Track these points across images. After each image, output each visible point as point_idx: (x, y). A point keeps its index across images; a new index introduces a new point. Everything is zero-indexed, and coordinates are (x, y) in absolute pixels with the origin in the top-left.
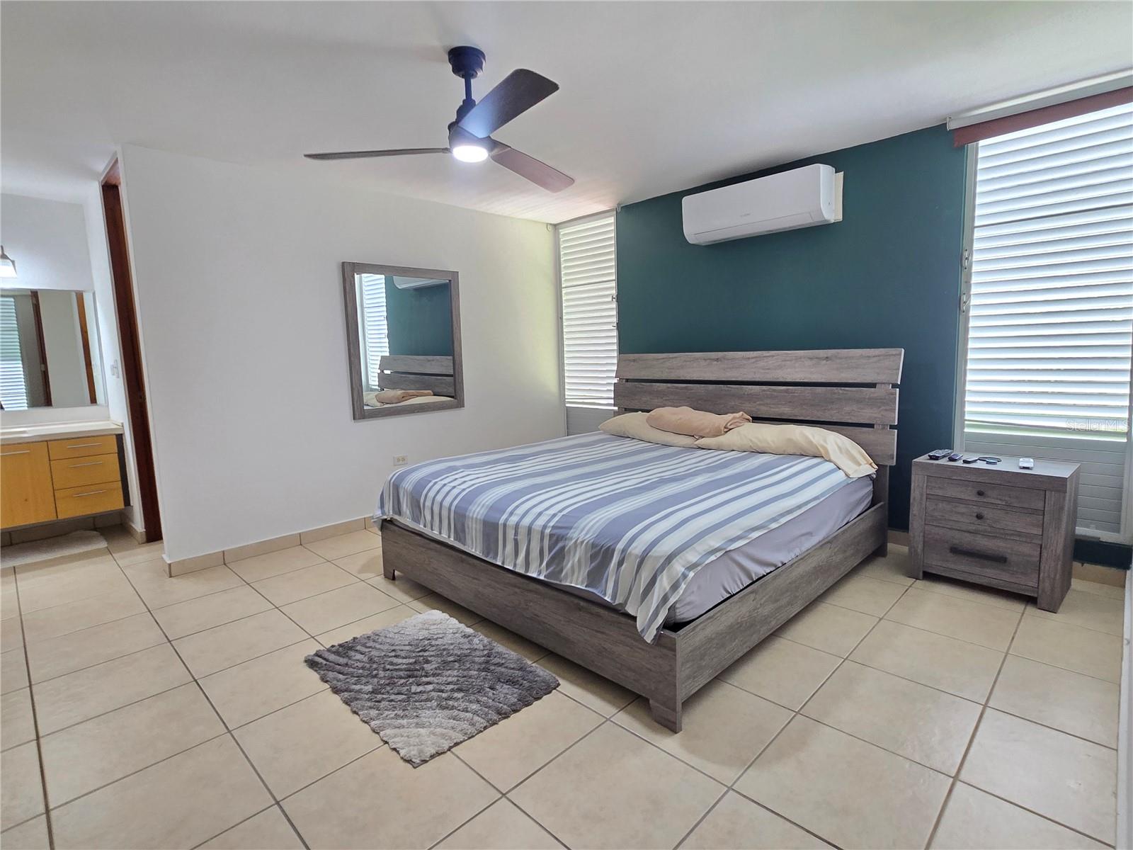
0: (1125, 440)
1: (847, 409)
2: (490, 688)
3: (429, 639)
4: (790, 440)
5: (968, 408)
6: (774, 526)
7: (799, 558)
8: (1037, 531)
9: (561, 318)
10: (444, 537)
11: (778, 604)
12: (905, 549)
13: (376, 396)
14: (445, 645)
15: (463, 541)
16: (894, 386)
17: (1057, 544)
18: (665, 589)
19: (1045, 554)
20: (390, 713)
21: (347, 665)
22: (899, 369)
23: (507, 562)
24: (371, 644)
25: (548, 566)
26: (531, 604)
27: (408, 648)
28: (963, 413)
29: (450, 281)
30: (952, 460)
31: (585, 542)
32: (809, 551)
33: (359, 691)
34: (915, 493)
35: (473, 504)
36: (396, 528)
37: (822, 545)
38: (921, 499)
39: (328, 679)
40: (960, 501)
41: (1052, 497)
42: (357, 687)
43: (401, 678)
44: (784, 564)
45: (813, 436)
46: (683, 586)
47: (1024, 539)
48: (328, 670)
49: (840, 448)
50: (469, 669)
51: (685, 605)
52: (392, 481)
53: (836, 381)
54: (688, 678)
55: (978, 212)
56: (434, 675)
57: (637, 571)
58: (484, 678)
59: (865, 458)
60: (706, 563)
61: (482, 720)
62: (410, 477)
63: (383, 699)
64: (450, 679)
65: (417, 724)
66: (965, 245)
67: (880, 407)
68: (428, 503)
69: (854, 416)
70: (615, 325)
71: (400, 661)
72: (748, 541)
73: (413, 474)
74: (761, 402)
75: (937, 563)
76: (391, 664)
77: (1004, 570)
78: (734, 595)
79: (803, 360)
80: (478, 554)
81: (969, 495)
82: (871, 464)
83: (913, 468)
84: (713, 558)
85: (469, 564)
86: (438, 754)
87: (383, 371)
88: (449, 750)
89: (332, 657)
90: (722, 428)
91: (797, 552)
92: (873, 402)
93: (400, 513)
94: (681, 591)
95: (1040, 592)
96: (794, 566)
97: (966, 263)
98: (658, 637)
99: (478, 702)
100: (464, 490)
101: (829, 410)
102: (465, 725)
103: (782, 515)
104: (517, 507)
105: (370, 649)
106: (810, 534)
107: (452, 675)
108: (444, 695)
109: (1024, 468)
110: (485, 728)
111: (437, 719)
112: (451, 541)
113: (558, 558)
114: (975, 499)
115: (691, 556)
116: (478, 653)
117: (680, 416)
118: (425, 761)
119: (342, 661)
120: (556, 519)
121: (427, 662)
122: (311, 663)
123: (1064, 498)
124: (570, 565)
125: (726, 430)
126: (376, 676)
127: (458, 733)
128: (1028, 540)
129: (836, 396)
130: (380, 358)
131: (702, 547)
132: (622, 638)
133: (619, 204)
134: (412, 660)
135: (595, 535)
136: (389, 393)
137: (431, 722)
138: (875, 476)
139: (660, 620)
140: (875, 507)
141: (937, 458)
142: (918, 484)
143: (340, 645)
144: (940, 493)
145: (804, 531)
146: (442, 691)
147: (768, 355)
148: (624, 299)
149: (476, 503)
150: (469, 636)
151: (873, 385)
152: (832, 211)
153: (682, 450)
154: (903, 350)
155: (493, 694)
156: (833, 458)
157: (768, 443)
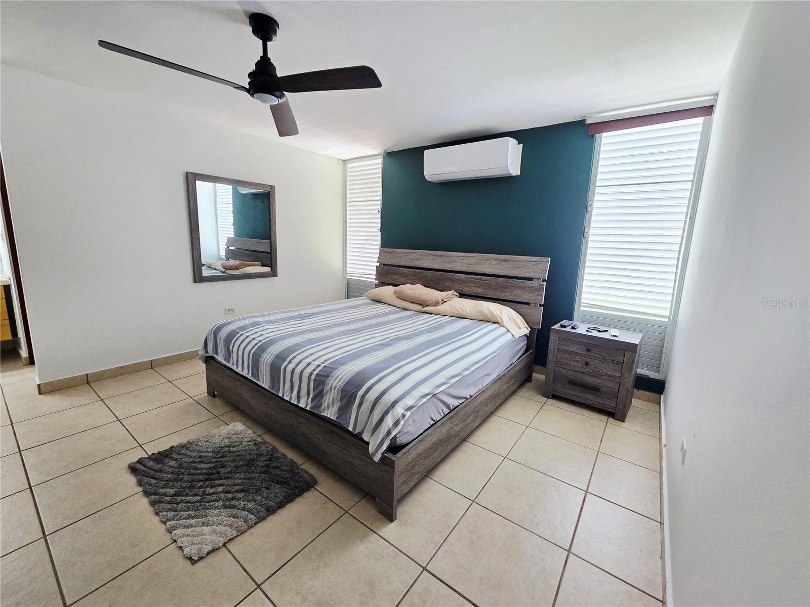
0: (667, 320)
1: (516, 292)
2: (265, 488)
3: (229, 447)
4: (481, 311)
5: (583, 296)
6: (467, 373)
7: (481, 391)
8: (618, 374)
9: (346, 222)
10: (245, 373)
11: (467, 422)
12: (543, 377)
13: (222, 264)
14: (239, 451)
15: (257, 377)
16: (544, 280)
17: (630, 381)
18: (389, 426)
19: (621, 388)
20: (184, 513)
21: (160, 471)
22: (546, 271)
23: (286, 394)
24: (183, 451)
25: (312, 400)
26: (301, 425)
27: (210, 454)
28: (580, 299)
29: (269, 192)
30: (573, 328)
31: (337, 388)
32: (487, 387)
33: (165, 495)
34: (551, 347)
35: (265, 353)
36: (215, 363)
37: (495, 382)
38: (554, 351)
39: (142, 484)
40: (576, 354)
41: (628, 355)
42: (162, 491)
43: (200, 481)
44: (471, 396)
45: (494, 310)
46: (402, 423)
47: (611, 379)
48: (144, 475)
49: (509, 318)
50: (253, 472)
51: (403, 434)
52: (213, 330)
53: (510, 275)
54: (403, 483)
55: (599, 177)
56: (226, 478)
57: (371, 412)
58: (263, 480)
59: (523, 324)
60: (419, 405)
61: (255, 517)
62: (225, 328)
63: (182, 501)
64: (237, 481)
65: (203, 523)
66: (590, 198)
67: (534, 293)
68: (235, 349)
69: (519, 297)
70: (379, 229)
71: (202, 466)
72: (449, 385)
73: (228, 326)
74: (465, 285)
75: (561, 390)
76: (196, 468)
77: (598, 396)
78: (438, 421)
79: (491, 260)
80: (267, 387)
81: (581, 350)
82: (527, 328)
83: (551, 332)
84: (425, 400)
85: (262, 393)
86: (214, 550)
87: (228, 248)
88: (224, 545)
89: (150, 463)
90: (440, 301)
91: (480, 387)
92: (530, 289)
93: (217, 354)
94: (400, 426)
95: (617, 410)
96: (477, 397)
97: (589, 208)
98: (383, 458)
99: (254, 500)
100: (261, 341)
101: (505, 292)
102: (241, 522)
103: (472, 365)
104: (295, 357)
105: (182, 456)
106: (489, 375)
107: (239, 478)
108: (230, 496)
109: (614, 336)
110: (256, 524)
111: (220, 517)
112: (249, 377)
113: (319, 396)
114: (585, 353)
115: (409, 401)
116: (262, 458)
117: (415, 291)
118: (201, 558)
119: (158, 467)
120: (320, 369)
121: (223, 466)
122: (133, 469)
123: (635, 355)
124: (326, 402)
125: (442, 302)
126: (181, 480)
127: (233, 530)
128: (613, 379)
129: (509, 284)
130: (227, 238)
131: (417, 394)
132: (360, 455)
133: (385, 151)
134: (212, 465)
135: (344, 384)
136: (232, 262)
137: (215, 520)
138: (528, 335)
139: (385, 447)
140: (528, 353)
141: (564, 327)
142: (553, 340)
143: (159, 453)
144: (566, 348)
145: (485, 374)
146: (229, 492)
147: (470, 255)
148: (385, 213)
149: (267, 352)
150: (259, 444)
151: (531, 279)
152: (514, 169)
153: (414, 314)
154: (550, 259)
155: (267, 493)
156: (505, 325)
157: (467, 312)
